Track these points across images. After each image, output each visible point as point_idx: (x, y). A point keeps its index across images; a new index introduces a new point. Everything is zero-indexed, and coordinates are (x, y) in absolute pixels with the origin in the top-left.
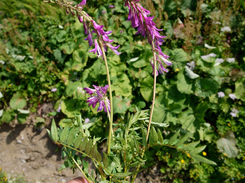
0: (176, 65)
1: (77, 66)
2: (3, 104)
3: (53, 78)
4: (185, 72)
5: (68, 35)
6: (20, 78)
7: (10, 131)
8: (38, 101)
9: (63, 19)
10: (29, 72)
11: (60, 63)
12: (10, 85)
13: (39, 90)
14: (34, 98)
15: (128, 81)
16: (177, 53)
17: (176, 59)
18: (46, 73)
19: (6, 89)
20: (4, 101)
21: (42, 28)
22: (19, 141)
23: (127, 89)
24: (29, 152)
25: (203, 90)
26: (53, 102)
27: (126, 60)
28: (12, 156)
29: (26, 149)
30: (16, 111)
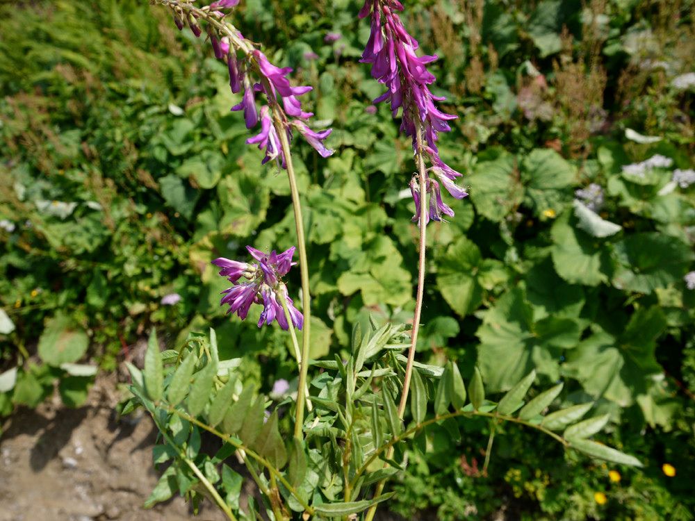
0: (542, 199)
1: (235, 223)
2: (14, 350)
3: (164, 262)
4: (574, 220)
5: (198, 131)
6: (65, 270)
7: (41, 432)
8: (119, 336)
9: (181, 87)
10: (90, 248)
11: (182, 218)
12: (35, 293)
13: (120, 302)
14: (109, 325)
15: (398, 258)
16: (541, 163)
17: (539, 181)
18: (141, 250)
19: (23, 305)
20: (16, 342)
21: (118, 118)
22: (70, 461)
23: (397, 282)
24: (102, 492)
25: (637, 270)
26: (168, 334)
27: (383, 195)
28: (48, 507)
29: (91, 485)
30: (56, 371)
